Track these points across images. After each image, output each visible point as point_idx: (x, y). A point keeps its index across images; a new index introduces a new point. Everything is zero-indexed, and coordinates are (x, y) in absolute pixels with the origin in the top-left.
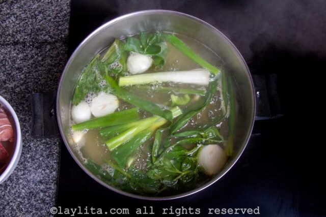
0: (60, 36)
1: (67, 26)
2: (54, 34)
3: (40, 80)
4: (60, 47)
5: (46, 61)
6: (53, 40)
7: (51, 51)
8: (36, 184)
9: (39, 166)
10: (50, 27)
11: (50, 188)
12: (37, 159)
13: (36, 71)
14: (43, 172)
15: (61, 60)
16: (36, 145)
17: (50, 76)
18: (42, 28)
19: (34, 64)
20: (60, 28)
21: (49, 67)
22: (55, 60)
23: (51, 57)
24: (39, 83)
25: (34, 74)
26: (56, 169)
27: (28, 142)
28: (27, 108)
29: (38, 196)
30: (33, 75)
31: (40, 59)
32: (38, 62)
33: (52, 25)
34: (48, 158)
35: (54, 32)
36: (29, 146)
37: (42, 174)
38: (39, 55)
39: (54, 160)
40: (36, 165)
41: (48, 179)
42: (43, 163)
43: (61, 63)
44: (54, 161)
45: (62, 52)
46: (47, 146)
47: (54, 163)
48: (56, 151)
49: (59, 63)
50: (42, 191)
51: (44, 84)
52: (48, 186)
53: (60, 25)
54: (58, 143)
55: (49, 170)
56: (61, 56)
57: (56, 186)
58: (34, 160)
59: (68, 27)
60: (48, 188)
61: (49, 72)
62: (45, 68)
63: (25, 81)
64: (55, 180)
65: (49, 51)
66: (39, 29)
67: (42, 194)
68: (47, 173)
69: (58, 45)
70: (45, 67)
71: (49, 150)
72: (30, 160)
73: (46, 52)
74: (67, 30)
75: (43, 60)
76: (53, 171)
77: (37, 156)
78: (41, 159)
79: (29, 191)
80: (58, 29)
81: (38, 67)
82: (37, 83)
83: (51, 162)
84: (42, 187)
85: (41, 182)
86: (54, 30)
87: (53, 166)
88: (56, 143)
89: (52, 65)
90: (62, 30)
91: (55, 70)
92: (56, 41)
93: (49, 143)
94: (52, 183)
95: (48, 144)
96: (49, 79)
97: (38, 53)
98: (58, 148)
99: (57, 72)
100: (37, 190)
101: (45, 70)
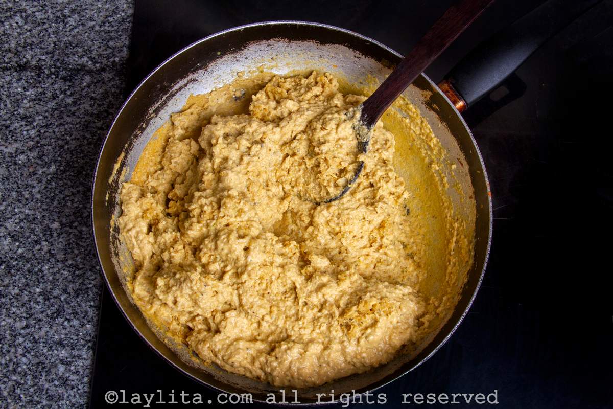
0: (112, 60)
1: (125, 40)
2: (100, 55)
3: (67, 143)
4: (110, 80)
5: (81, 106)
6: (97, 65)
7: (92, 86)
8: (51, 347)
9: (59, 312)
10: (92, 41)
11: (79, 357)
12: (55, 297)
13: (61, 124)
14: (66, 323)
15: (111, 105)
16: (55, 270)
17: (89, 136)
18: (75, 42)
19: (56, 109)
20: (111, 43)
21: (87, 118)
22: (99, 105)
23: (92, 98)
24: (66, 147)
25: (56, 130)
26: (92, 318)
27: (39, 263)
28: (39, 196)
29: (53, 371)
30: (54, 132)
31: (70, 101)
32: (66, 107)
33: (97, 38)
34: (77, 296)
35: (100, 50)
36: (40, 271)
37: (65, 328)
38: (69, 93)
40: (54, 309)
41: (75, 338)
42: (66, 306)
44: (89, 304)
45: (113, 90)
46: (77, 272)
47: (88, 307)
48: (93, 282)
49: (106, 111)
50: (62, 362)
51: (75, 150)
52: (75, 353)
53: (111, 39)
55: (78, 319)
58: (48, 299)
59: (127, 43)
60: (74, 357)
61: (87, 127)
62: (78, 120)
63: (38, 142)
64: (90, 341)
65: (89, 86)
66: (71, 44)
67: (62, 368)
68: (74, 327)
69: (106, 75)
70: (79, 117)
71: (80, 281)
72: (40, 299)
73: (83, 89)
74: (125, 49)
75: (74, 103)
76: (86, 322)
77: (56, 292)
78: (62, 299)
79: (37, 360)
80: (108, 47)
81: (65, 117)
82: (62, 147)
83: (83, 305)
84: (63, 353)
85: (60, 343)
86: (99, 47)
87: (86, 312)
88: (94, 267)
89: (92, 115)
90: (115, 48)
91: (99, 124)
92: (103, 70)
93: (81, 266)
94: (84, 346)
95: (79, 270)
96: (86, 142)
97: (65, 90)
100: (53, 360)
101: (80, 123)
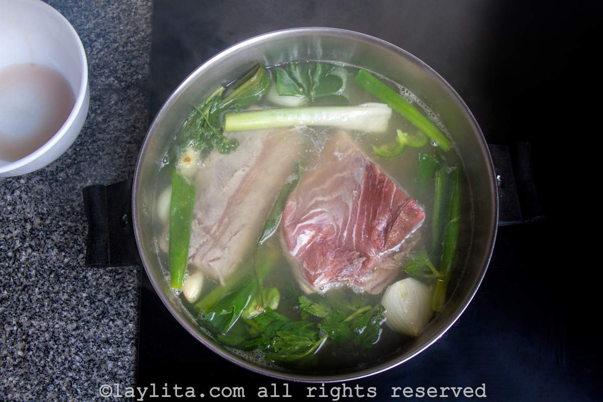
39: (130, 302)
43: (137, 125)
54: (135, 271)
56: (136, 113)
57: (135, 349)
98: (136, 281)
99: (130, 143)
